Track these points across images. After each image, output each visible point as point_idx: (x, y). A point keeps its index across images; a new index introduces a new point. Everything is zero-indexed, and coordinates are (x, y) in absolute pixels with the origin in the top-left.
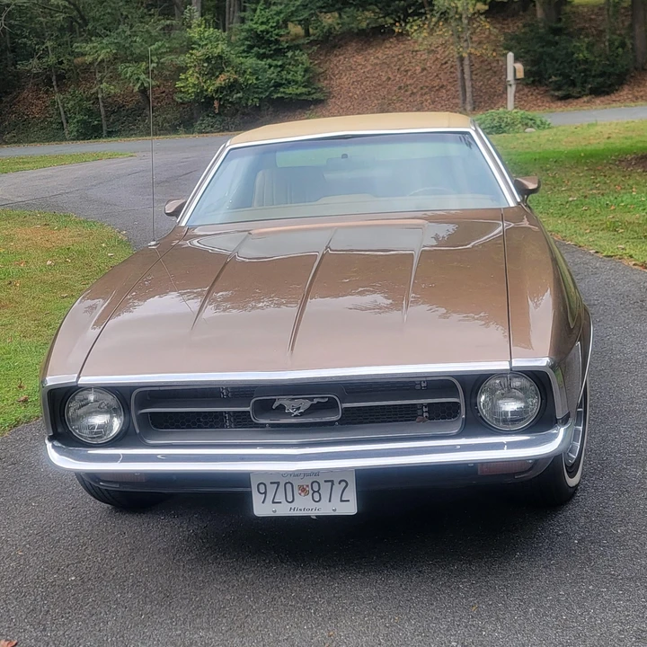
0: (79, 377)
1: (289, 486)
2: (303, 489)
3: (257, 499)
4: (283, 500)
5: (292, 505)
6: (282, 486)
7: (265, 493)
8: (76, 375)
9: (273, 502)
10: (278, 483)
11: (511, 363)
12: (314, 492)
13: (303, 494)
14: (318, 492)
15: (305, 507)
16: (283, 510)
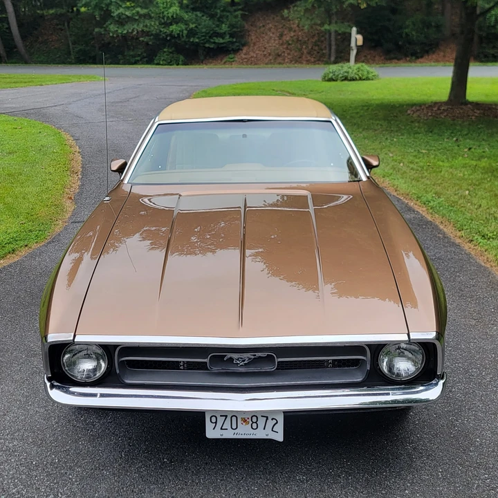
0: (75, 336)
1: (234, 419)
2: (245, 421)
3: (209, 426)
4: (229, 427)
5: (236, 431)
6: (229, 419)
7: (216, 423)
8: (73, 334)
9: (221, 429)
10: (226, 416)
11: (409, 335)
12: (253, 422)
13: (244, 424)
14: (256, 422)
15: (245, 432)
16: (229, 434)
